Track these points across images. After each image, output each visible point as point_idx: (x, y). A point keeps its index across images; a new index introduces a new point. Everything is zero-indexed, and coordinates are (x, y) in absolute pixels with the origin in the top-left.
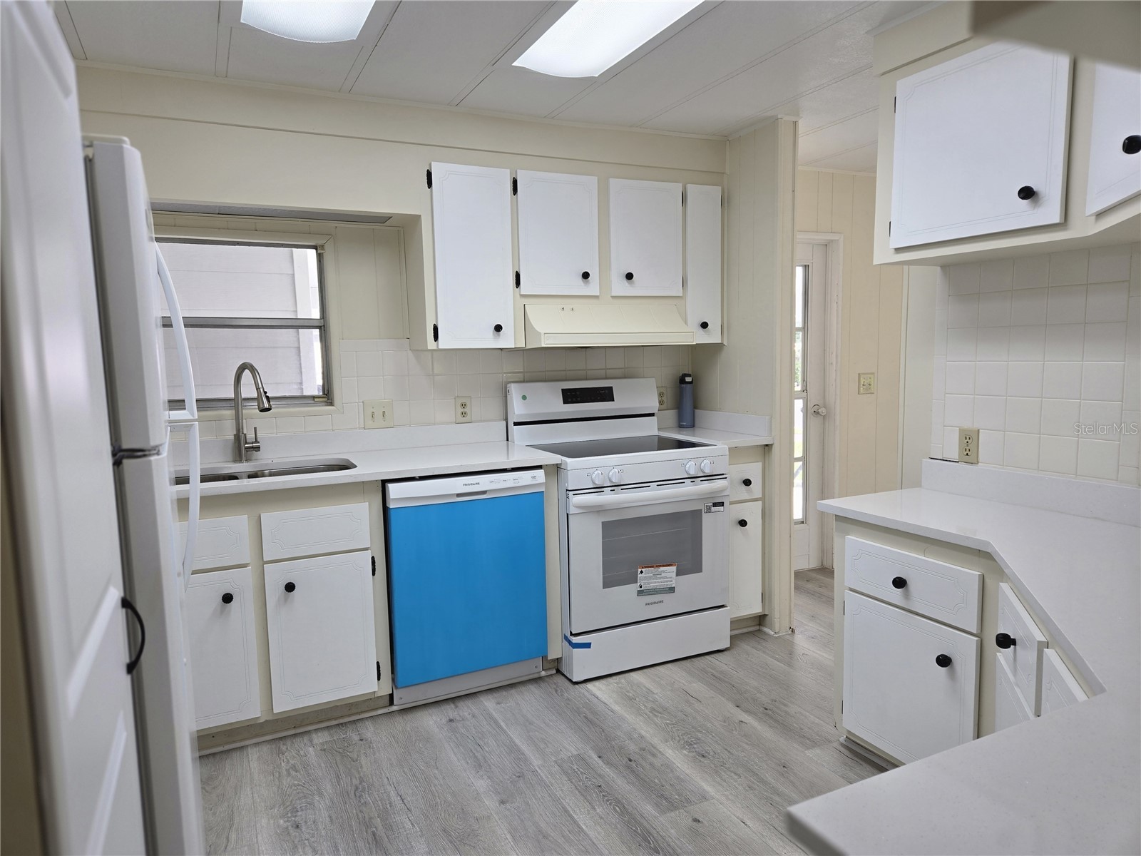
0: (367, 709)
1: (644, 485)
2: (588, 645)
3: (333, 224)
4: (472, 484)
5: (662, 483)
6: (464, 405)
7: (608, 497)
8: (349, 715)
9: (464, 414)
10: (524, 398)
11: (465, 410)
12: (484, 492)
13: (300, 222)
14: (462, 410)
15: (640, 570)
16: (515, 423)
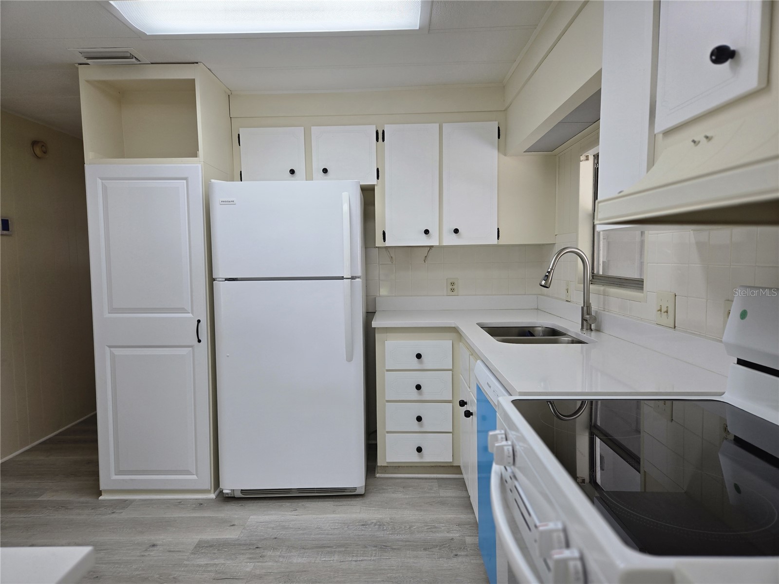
10: (744, 315)
16: (738, 360)
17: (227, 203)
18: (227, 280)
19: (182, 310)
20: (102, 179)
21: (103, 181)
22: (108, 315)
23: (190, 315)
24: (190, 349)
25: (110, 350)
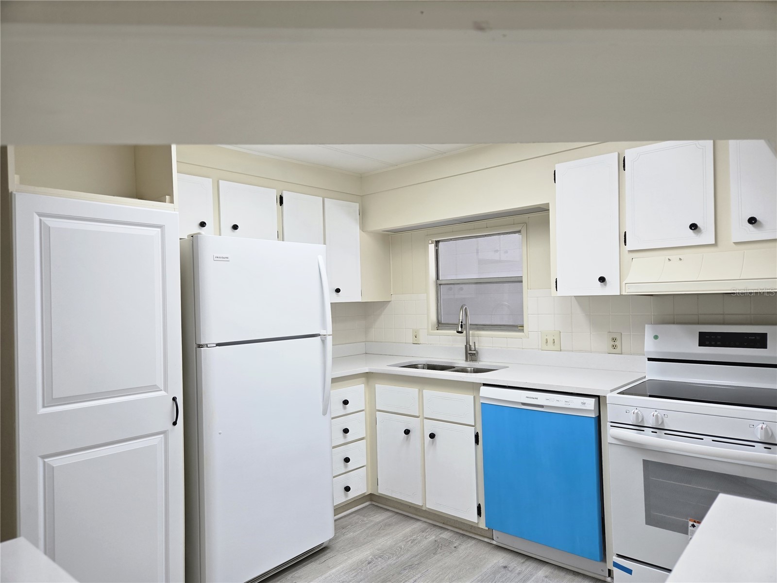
0: (480, 534)
1: (698, 436)
2: (629, 571)
3: (527, 216)
4: (532, 398)
5: (718, 439)
6: (614, 340)
7: (647, 438)
8: (470, 532)
9: (614, 347)
10: (656, 337)
11: (616, 343)
12: (542, 406)
13: (508, 218)
14: (613, 343)
15: (691, 523)
16: (648, 358)
17: (221, 259)
18: (218, 345)
19: (154, 388)
20: (40, 215)
21: (42, 218)
22: (42, 411)
23: (163, 393)
24: (162, 436)
25: (44, 462)
